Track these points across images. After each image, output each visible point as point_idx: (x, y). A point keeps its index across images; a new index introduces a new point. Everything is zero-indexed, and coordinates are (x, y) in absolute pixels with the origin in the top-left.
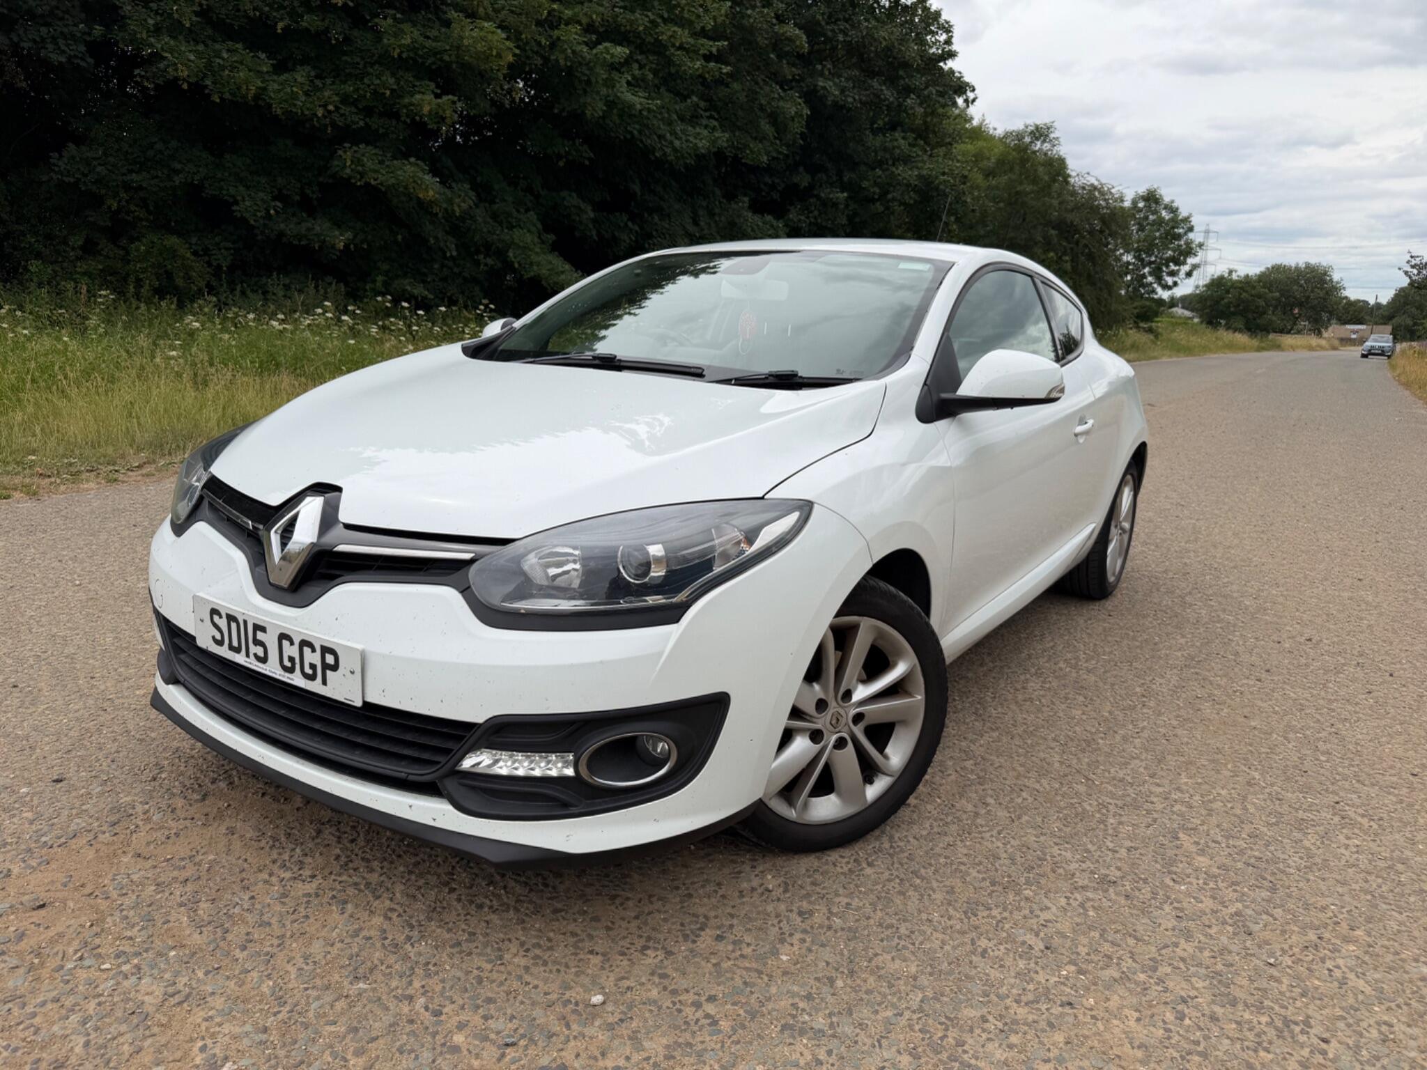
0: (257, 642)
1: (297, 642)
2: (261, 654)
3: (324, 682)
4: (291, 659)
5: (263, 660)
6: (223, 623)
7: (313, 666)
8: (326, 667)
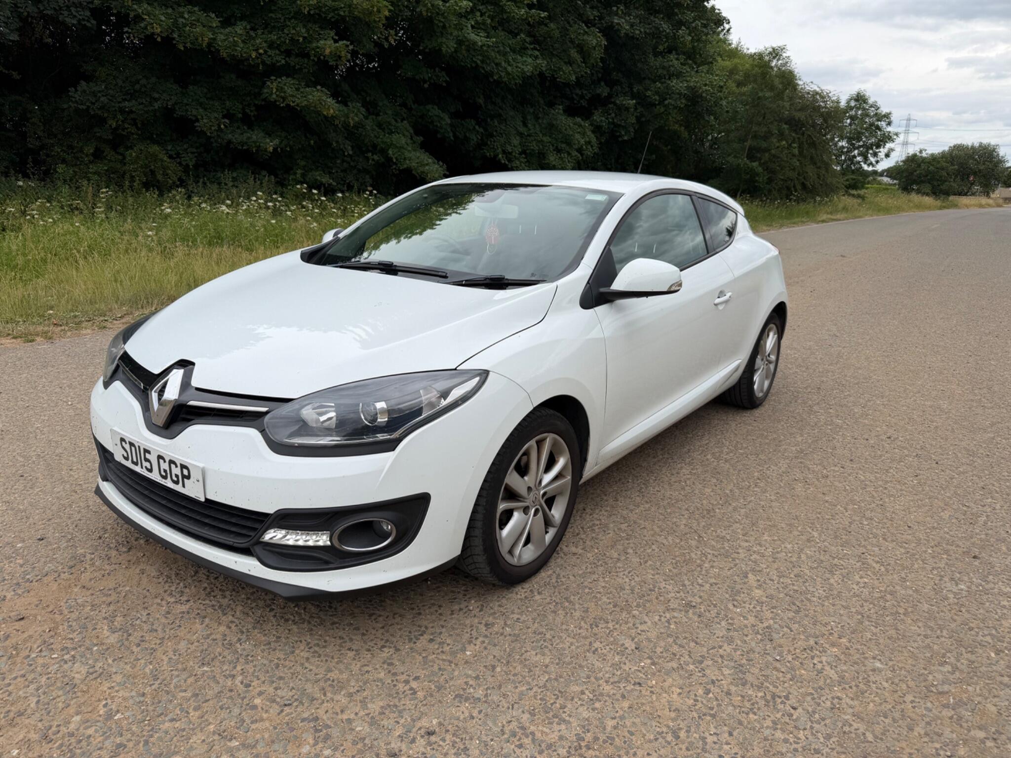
0: (147, 460)
1: (167, 461)
2: (149, 467)
3: (184, 486)
4: (165, 471)
5: (150, 470)
6: (127, 447)
7: (177, 476)
8: (184, 477)
